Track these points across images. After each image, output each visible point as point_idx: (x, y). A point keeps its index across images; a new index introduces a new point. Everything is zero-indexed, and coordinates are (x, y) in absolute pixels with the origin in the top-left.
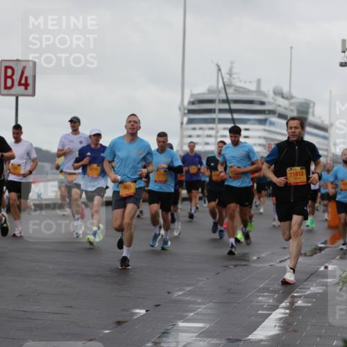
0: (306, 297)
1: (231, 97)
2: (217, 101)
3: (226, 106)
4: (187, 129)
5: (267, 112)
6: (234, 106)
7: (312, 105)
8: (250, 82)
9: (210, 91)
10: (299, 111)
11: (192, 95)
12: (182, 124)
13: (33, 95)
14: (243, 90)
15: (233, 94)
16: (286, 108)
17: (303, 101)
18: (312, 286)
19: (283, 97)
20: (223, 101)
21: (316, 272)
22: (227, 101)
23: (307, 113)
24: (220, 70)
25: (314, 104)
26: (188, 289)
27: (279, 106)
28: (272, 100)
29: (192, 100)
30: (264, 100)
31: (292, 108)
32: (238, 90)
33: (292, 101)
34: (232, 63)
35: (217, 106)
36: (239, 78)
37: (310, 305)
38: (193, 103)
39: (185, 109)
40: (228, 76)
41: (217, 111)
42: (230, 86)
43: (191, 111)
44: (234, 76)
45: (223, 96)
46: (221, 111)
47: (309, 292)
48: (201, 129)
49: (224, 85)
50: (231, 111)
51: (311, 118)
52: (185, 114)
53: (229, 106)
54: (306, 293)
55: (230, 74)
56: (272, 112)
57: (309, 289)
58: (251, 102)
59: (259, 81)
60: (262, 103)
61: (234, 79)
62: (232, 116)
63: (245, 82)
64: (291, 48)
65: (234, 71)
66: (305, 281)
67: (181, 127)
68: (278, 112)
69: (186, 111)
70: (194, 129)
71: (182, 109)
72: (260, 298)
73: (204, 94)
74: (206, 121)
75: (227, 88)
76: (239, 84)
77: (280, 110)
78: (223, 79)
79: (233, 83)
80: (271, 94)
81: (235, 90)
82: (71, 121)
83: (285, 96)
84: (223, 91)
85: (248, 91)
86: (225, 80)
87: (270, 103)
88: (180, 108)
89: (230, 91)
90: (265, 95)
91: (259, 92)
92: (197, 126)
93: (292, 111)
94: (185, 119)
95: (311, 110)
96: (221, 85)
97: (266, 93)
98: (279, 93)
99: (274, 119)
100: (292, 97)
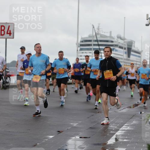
0: (131, 125)
1: (99, 39)
2: (93, 41)
3: (96, 43)
4: (79, 53)
5: (114, 46)
6: (100, 43)
7: (133, 42)
8: (107, 33)
9: (90, 36)
10: (128, 45)
11: (82, 38)
12: (77, 50)
13: (13, 38)
14: (104, 36)
15: (99, 38)
16: (122, 44)
17: (130, 41)
18: (134, 121)
19: (121, 39)
20: (95, 41)
21: (136, 114)
22: (97, 41)
23: (131, 46)
24: (94, 27)
25: (135, 42)
26: (80, 122)
27: (120, 43)
28: (116, 40)
29: (82, 40)
30: (113, 40)
31: (125, 44)
32: (102, 36)
33: (125, 41)
34: (99, 24)
35: (92, 43)
36: (102, 31)
37: (133, 129)
38: (82, 42)
39: (79, 44)
40: (97, 30)
41: (93, 45)
42: (98, 34)
43: (81, 45)
44: (100, 30)
45: (95, 39)
46: (94, 45)
47: (132, 123)
48: (86, 53)
49: (96, 34)
50: (99, 45)
51: (133, 48)
52: (79, 46)
53: (98, 43)
54: (131, 124)
55: (98, 29)
56: (116, 46)
57: (133, 122)
58: (107, 41)
59: (111, 32)
60: (112, 42)
61: (100, 31)
62: (99, 47)
63: (105, 33)
64: (125, 18)
65: (100, 28)
66: (131, 118)
67: (77, 52)
68: (119, 45)
69: (79, 45)
70: (83, 53)
71: (78, 44)
72: (111, 126)
73: (87, 38)
74: (88, 49)
75: (97, 35)
76: (102, 33)
77: (120, 45)
78: (95, 31)
79: (100, 33)
80: (116, 37)
81: (101, 36)
82: (21, 48)
83: (122, 39)
84: (95, 36)
85: (106, 37)
86: (96, 32)
87: (116, 42)
88: (76, 44)
89: (98, 36)
90: (113, 38)
91: (111, 37)
92: (84, 51)
93: (125, 45)
94: (79, 49)
95: (133, 45)
96: (94, 34)
97: (114, 37)
98: (119, 37)
99: (117, 48)
100: (125, 39)
